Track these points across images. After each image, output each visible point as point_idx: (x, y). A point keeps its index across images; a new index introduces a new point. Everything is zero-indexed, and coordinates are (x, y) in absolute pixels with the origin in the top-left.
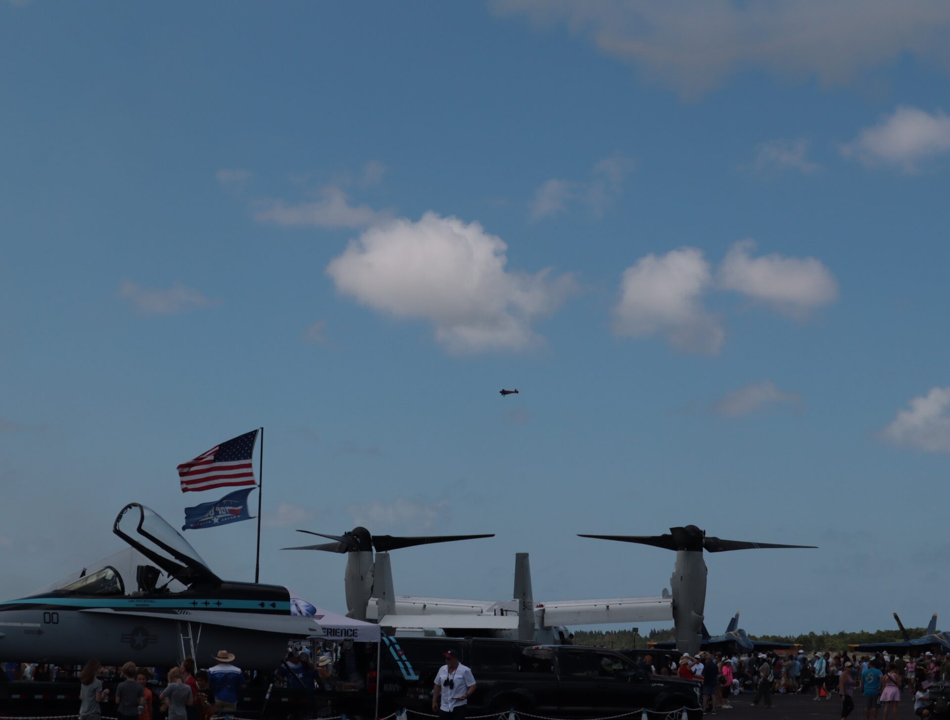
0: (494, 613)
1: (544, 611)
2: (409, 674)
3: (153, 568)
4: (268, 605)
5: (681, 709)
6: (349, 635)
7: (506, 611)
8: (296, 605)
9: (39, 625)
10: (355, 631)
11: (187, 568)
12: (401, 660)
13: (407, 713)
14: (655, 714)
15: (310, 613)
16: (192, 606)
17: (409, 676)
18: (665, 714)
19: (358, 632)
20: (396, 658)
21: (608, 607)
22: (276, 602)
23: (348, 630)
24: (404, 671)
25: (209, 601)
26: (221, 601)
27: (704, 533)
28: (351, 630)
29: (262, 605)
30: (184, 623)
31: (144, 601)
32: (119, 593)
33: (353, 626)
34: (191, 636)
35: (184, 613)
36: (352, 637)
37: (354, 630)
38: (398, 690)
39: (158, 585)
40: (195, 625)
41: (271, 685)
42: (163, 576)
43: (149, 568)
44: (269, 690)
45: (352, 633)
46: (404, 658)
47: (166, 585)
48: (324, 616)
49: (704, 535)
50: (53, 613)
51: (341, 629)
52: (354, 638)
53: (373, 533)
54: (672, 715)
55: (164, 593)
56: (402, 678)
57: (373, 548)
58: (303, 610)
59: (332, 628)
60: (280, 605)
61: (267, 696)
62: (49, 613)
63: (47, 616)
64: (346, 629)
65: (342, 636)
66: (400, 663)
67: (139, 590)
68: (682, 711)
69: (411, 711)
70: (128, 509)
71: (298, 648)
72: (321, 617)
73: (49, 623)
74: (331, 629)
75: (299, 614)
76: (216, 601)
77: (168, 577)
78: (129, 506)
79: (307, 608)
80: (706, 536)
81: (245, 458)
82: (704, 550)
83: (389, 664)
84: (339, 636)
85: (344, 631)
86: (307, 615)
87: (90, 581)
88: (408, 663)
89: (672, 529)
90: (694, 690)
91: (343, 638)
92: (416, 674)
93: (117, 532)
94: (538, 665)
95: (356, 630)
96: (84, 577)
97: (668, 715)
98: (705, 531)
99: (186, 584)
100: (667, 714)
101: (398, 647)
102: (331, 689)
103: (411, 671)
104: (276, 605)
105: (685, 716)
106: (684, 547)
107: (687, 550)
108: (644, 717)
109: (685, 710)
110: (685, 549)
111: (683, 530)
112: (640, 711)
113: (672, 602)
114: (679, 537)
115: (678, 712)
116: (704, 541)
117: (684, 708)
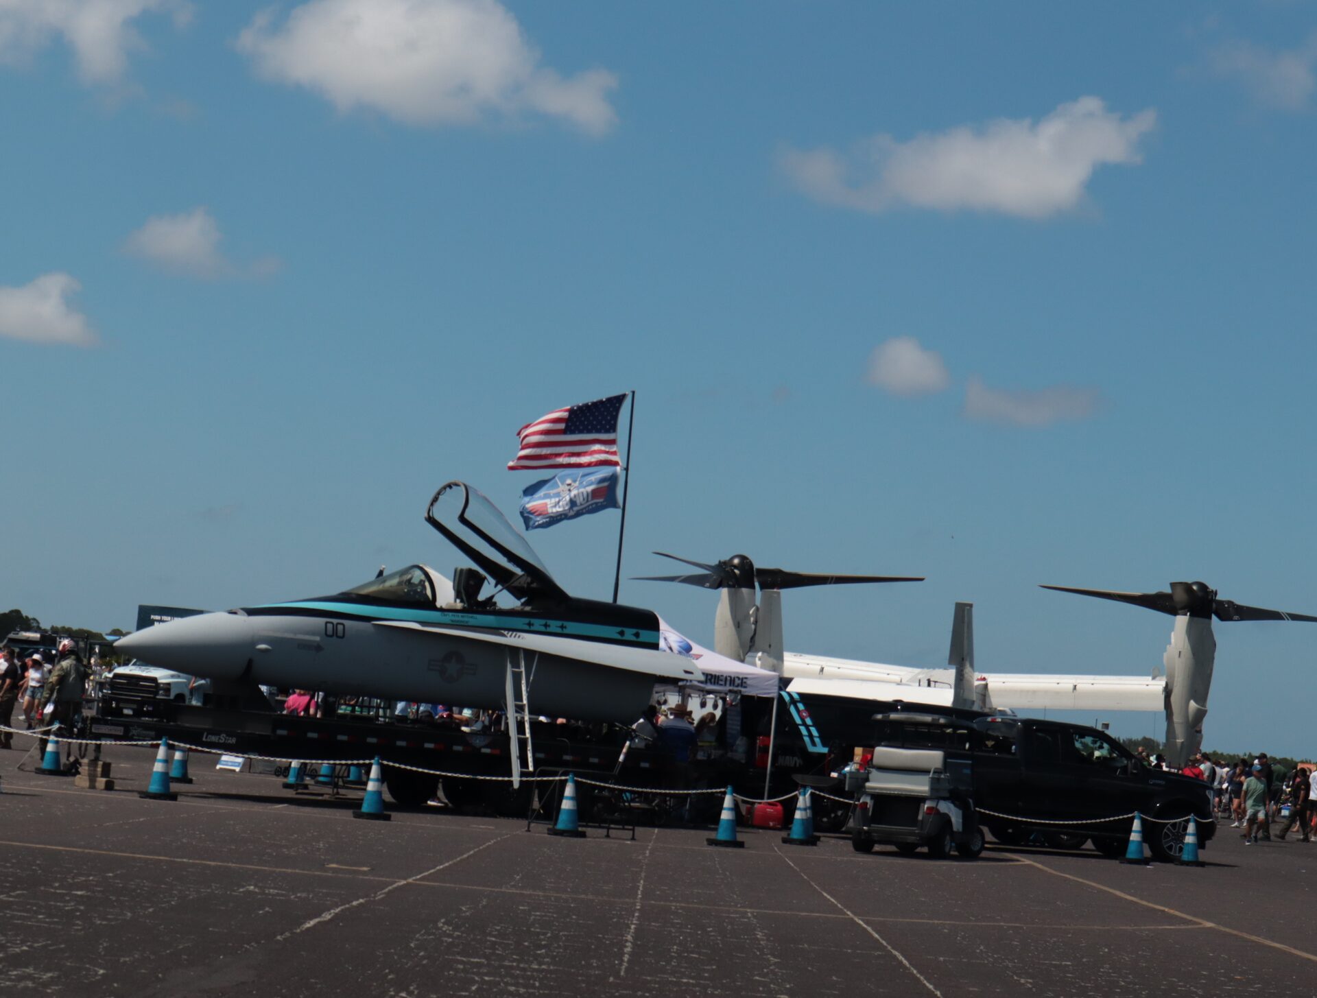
0: (918, 684)
1: (986, 686)
2: (814, 744)
3: (477, 573)
4: (629, 634)
5: (1186, 818)
6: (736, 684)
7: (935, 682)
8: (665, 639)
9: (318, 638)
10: (744, 680)
11: (521, 576)
12: (804, 724)
13: (812, 794)
14: (1150, 821)
15: (684, 650)
16: (527, 627)
17: (815, 748)
18: (1165, 823)
19: (749, 682)
20: (798, 721)
21: (1075, 686)
22: (640, 631)
23: (734, 678)
24: (807, 739)
25: (549, 622)
26: (566, 623)
27: (1216, 594)
28: (739, 678)
29: (622, 633)
30: (514, 651)
31: (462, 616)
32: (429, 604)
33: (742, 674)
34: (523, 669)
35: (515, 636)
36: (740, 688)
37: (742, 679)
38: (798, 765)
39: (482, 597)
40: (530, 654)
41: (628, 743)
42: (489, 583)
43: (471, 573)
44: (624, 750)
45: (740, 682)
46: (809, 721)
47: (492, 597)
48: (702, 656)
49: (1215, 596)
50: (338, 624)
51: (725, 675)
52: (743, 689)
53: (758, 564)
54: (1174, 825)
55: (488, 606)
56: (804, 748)
57: (757, 585)
58: (675, 646)
59: (713, 673)
60: (645, 636)
61: (621, 758)
62: (332, 623)
63: (330, 626)
64: (733, 676)
65: (725, 684)
66: (803, 729)
67: (455, 601)
68: (1188, 821)
69: (818, 793)
70: (448, 489)
71: (662, 701)
72: (698, 657)
73: (332, 636)
74: (711, 675)
75: (668, 650)
76: (559, 623)
77: (496, 586)
78: (450, 486)
79: (681, 644)
80: (1219, 598)
81: (607, 431)
82: (1214, 617)
83: (788, 728)
84: (721, 685)
85: (729, 678)
86: (680, 653)
87: (388, 584)
88: (813, 730)
89: (1173, 585)
91: (728, 688)
92: (824, 745)
93: (431, 520)
94: (993, 743)
95: (746, 678)
96: (381, 578)
97: (1169, 826)
99: (519, 598)
100: (1168, 823)
101: (801, 707)
102: (705, 758)
103: (817, 740)
104: (641, 635)
105: (1191, 828)
106: (1186, 610)
107: (1190, 615)
108: (1136, 825)
109: (1192, 820)
110: (1188, 614)
111: (1187, 587)
112: (1130, 815)
113: (1164, 686)
114: (1180, 596)
115: (1183, 823)
116: (1214, 605)
117: (1191, 816)
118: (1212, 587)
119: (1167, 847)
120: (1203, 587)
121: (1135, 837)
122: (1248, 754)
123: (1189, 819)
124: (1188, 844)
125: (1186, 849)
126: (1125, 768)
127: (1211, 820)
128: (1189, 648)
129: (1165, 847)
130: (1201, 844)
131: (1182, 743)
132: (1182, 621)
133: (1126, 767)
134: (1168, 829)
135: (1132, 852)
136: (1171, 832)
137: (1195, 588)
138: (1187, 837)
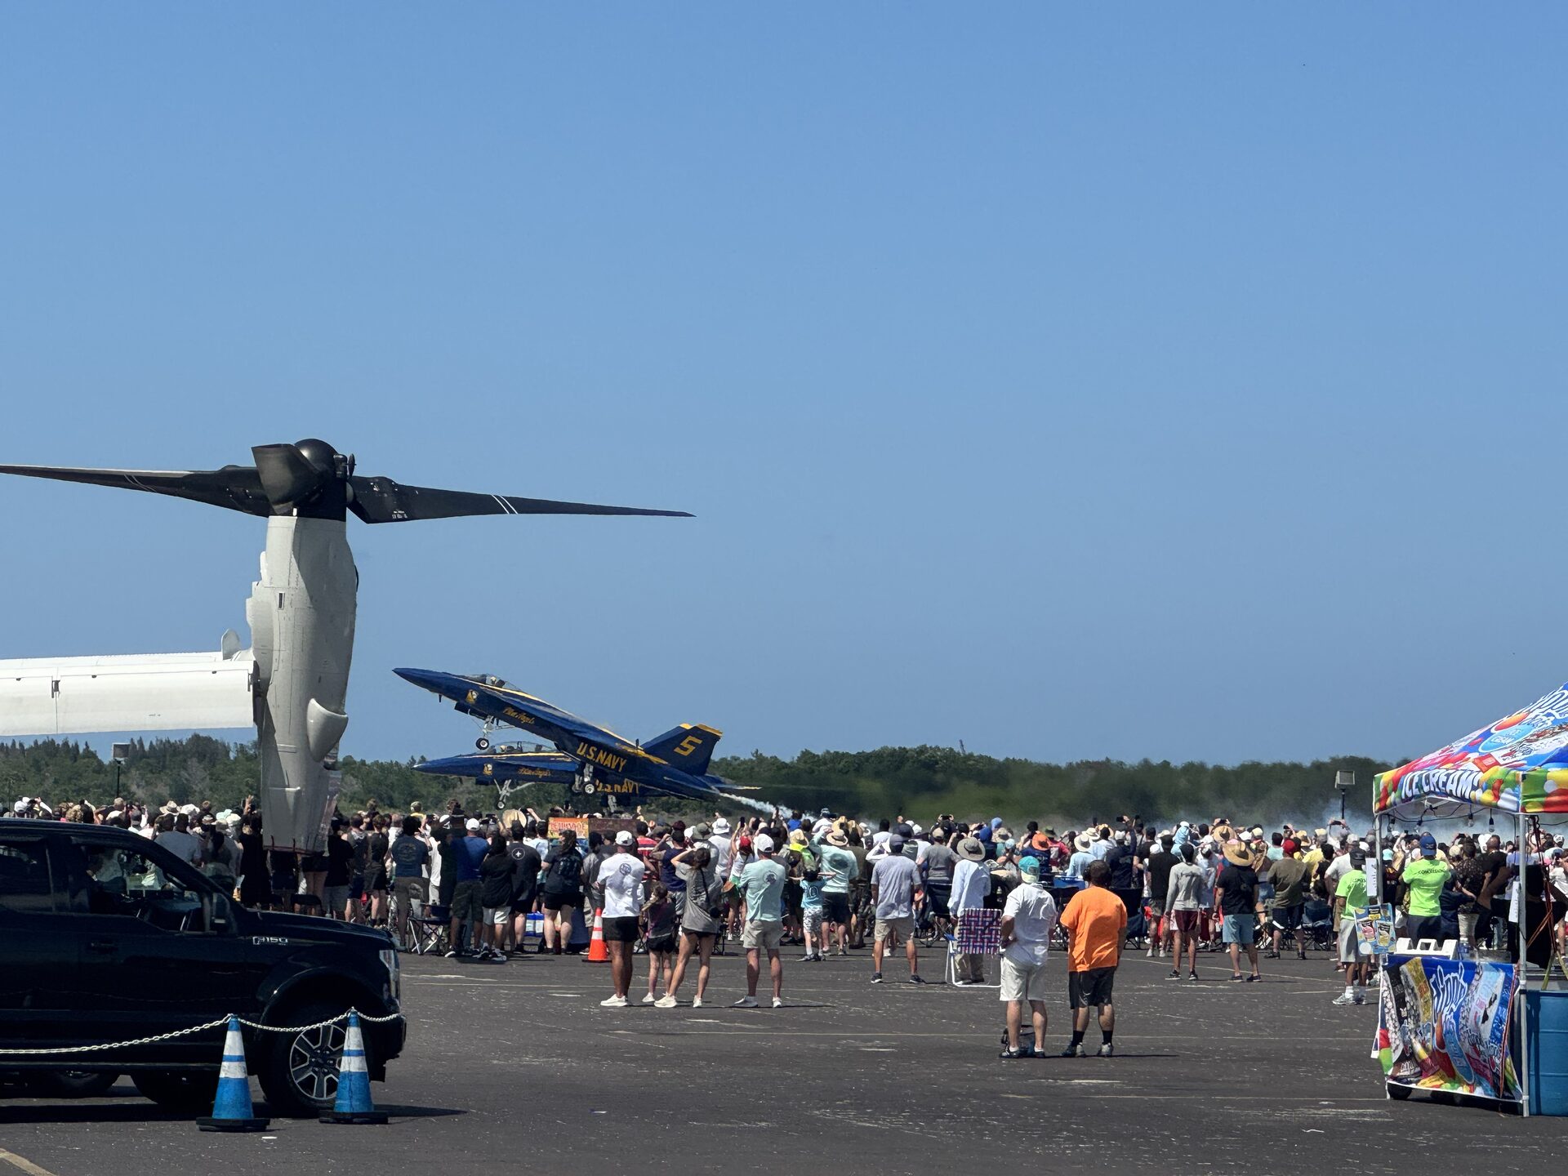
5: (340, 1017)
14: (262, 1031)
18: (294, 1033)
21: (57, 683)
27: (352, 464)
49: (352, 470)
54: (314, 1035)
68: (344, 1024)
82: (350, 514)
89: (258, 451)
90: (382, 958)
97: (301, 1035)
98: (353, 458)
100: (300, 1032)
105: (353, 1039)
106: (291, 503)
107: (298, 515)
108: (233, 1043)
109: (352, 1021)
110: (295, 511)
111: (290, 454)
112: (217, 1023)
113: (251, 672)
114: (276, 475)
115: (333, 1026)
116: (349, 489)
117: (351, 1013)
118: (342, 449)
119: (300, 1083)
120: (324, 450)
121: (231, 1071)
122: (417, 759)
123: (347, 1019)
124: (350, 1074)
125: (344, 1086)
126: (197, 916)
127: (394, 1016)
128: (302, 584)
129: (297, 1082)
130: (376, 1071)
131: (298, 793)
132: (281, 527)
133: (199, 912)
134: (301, 1043)
135: (226, 1106)
136: (309, 1049)
137: (305, 453)
138: (345, 1059)
